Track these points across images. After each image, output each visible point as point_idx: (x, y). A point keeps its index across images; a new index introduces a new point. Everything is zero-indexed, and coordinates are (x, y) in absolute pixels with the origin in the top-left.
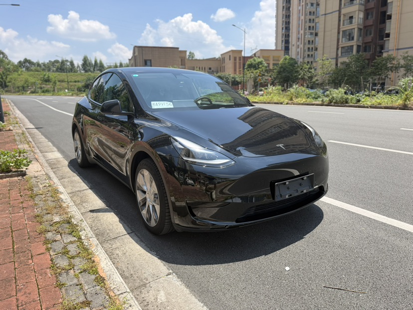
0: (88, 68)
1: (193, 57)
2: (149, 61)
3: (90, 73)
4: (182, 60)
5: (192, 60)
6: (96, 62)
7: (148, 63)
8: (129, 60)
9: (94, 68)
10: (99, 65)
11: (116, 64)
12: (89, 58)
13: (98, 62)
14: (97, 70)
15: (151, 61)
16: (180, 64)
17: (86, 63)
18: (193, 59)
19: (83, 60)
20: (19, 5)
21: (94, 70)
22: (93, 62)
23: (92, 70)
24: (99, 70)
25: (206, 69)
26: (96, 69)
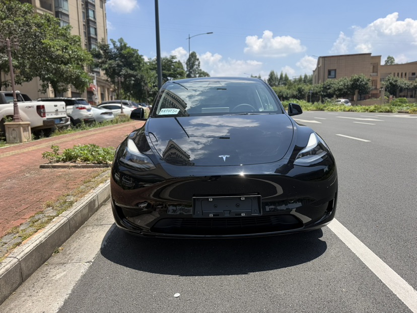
0: (273, 82)
1: (392, 62)
2: (334, 72)
3: (274, 87)
4: (374, 67)
5: (391, 65)
6: (281, 76)
7: (333, 73)
8: (314, 71)
9: (279, 82)
10: (284, 79)
11: (301, 76)
12: (275, 73)
13: (284, 76)
14: (282, 84)
15: (335, 70)
16: (371, 71)
17: (272, 77)
18: (393, 64)
19: (269, 76)
20: (212, 33)
21: (279, 84)
22: (279, 77)
23: (277, 84)
24: (283, 84)
25: (407, 74)
26: (280, 83)
